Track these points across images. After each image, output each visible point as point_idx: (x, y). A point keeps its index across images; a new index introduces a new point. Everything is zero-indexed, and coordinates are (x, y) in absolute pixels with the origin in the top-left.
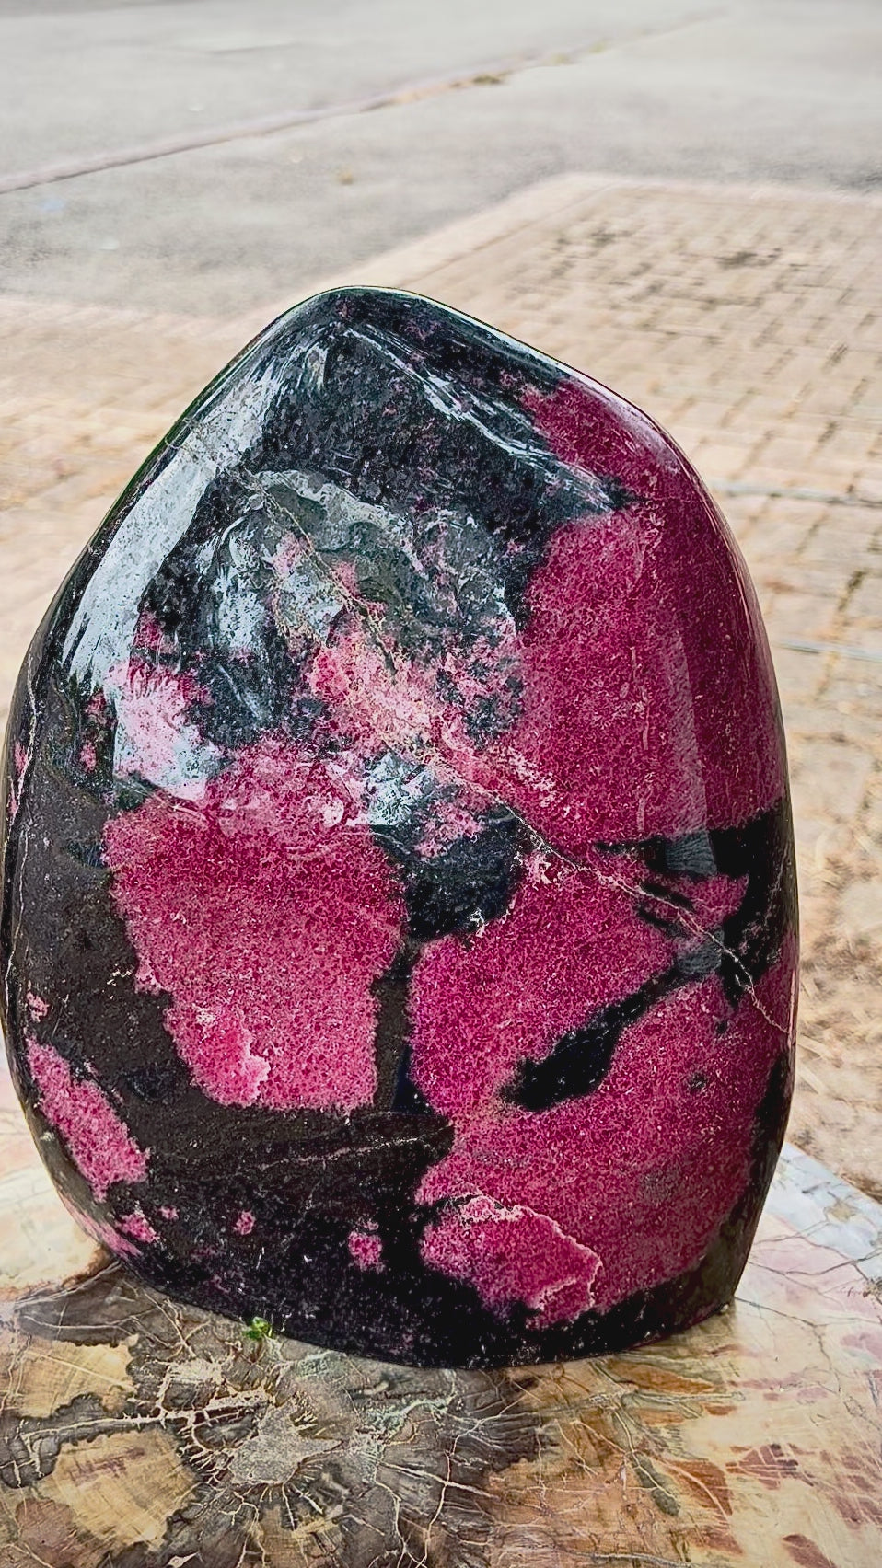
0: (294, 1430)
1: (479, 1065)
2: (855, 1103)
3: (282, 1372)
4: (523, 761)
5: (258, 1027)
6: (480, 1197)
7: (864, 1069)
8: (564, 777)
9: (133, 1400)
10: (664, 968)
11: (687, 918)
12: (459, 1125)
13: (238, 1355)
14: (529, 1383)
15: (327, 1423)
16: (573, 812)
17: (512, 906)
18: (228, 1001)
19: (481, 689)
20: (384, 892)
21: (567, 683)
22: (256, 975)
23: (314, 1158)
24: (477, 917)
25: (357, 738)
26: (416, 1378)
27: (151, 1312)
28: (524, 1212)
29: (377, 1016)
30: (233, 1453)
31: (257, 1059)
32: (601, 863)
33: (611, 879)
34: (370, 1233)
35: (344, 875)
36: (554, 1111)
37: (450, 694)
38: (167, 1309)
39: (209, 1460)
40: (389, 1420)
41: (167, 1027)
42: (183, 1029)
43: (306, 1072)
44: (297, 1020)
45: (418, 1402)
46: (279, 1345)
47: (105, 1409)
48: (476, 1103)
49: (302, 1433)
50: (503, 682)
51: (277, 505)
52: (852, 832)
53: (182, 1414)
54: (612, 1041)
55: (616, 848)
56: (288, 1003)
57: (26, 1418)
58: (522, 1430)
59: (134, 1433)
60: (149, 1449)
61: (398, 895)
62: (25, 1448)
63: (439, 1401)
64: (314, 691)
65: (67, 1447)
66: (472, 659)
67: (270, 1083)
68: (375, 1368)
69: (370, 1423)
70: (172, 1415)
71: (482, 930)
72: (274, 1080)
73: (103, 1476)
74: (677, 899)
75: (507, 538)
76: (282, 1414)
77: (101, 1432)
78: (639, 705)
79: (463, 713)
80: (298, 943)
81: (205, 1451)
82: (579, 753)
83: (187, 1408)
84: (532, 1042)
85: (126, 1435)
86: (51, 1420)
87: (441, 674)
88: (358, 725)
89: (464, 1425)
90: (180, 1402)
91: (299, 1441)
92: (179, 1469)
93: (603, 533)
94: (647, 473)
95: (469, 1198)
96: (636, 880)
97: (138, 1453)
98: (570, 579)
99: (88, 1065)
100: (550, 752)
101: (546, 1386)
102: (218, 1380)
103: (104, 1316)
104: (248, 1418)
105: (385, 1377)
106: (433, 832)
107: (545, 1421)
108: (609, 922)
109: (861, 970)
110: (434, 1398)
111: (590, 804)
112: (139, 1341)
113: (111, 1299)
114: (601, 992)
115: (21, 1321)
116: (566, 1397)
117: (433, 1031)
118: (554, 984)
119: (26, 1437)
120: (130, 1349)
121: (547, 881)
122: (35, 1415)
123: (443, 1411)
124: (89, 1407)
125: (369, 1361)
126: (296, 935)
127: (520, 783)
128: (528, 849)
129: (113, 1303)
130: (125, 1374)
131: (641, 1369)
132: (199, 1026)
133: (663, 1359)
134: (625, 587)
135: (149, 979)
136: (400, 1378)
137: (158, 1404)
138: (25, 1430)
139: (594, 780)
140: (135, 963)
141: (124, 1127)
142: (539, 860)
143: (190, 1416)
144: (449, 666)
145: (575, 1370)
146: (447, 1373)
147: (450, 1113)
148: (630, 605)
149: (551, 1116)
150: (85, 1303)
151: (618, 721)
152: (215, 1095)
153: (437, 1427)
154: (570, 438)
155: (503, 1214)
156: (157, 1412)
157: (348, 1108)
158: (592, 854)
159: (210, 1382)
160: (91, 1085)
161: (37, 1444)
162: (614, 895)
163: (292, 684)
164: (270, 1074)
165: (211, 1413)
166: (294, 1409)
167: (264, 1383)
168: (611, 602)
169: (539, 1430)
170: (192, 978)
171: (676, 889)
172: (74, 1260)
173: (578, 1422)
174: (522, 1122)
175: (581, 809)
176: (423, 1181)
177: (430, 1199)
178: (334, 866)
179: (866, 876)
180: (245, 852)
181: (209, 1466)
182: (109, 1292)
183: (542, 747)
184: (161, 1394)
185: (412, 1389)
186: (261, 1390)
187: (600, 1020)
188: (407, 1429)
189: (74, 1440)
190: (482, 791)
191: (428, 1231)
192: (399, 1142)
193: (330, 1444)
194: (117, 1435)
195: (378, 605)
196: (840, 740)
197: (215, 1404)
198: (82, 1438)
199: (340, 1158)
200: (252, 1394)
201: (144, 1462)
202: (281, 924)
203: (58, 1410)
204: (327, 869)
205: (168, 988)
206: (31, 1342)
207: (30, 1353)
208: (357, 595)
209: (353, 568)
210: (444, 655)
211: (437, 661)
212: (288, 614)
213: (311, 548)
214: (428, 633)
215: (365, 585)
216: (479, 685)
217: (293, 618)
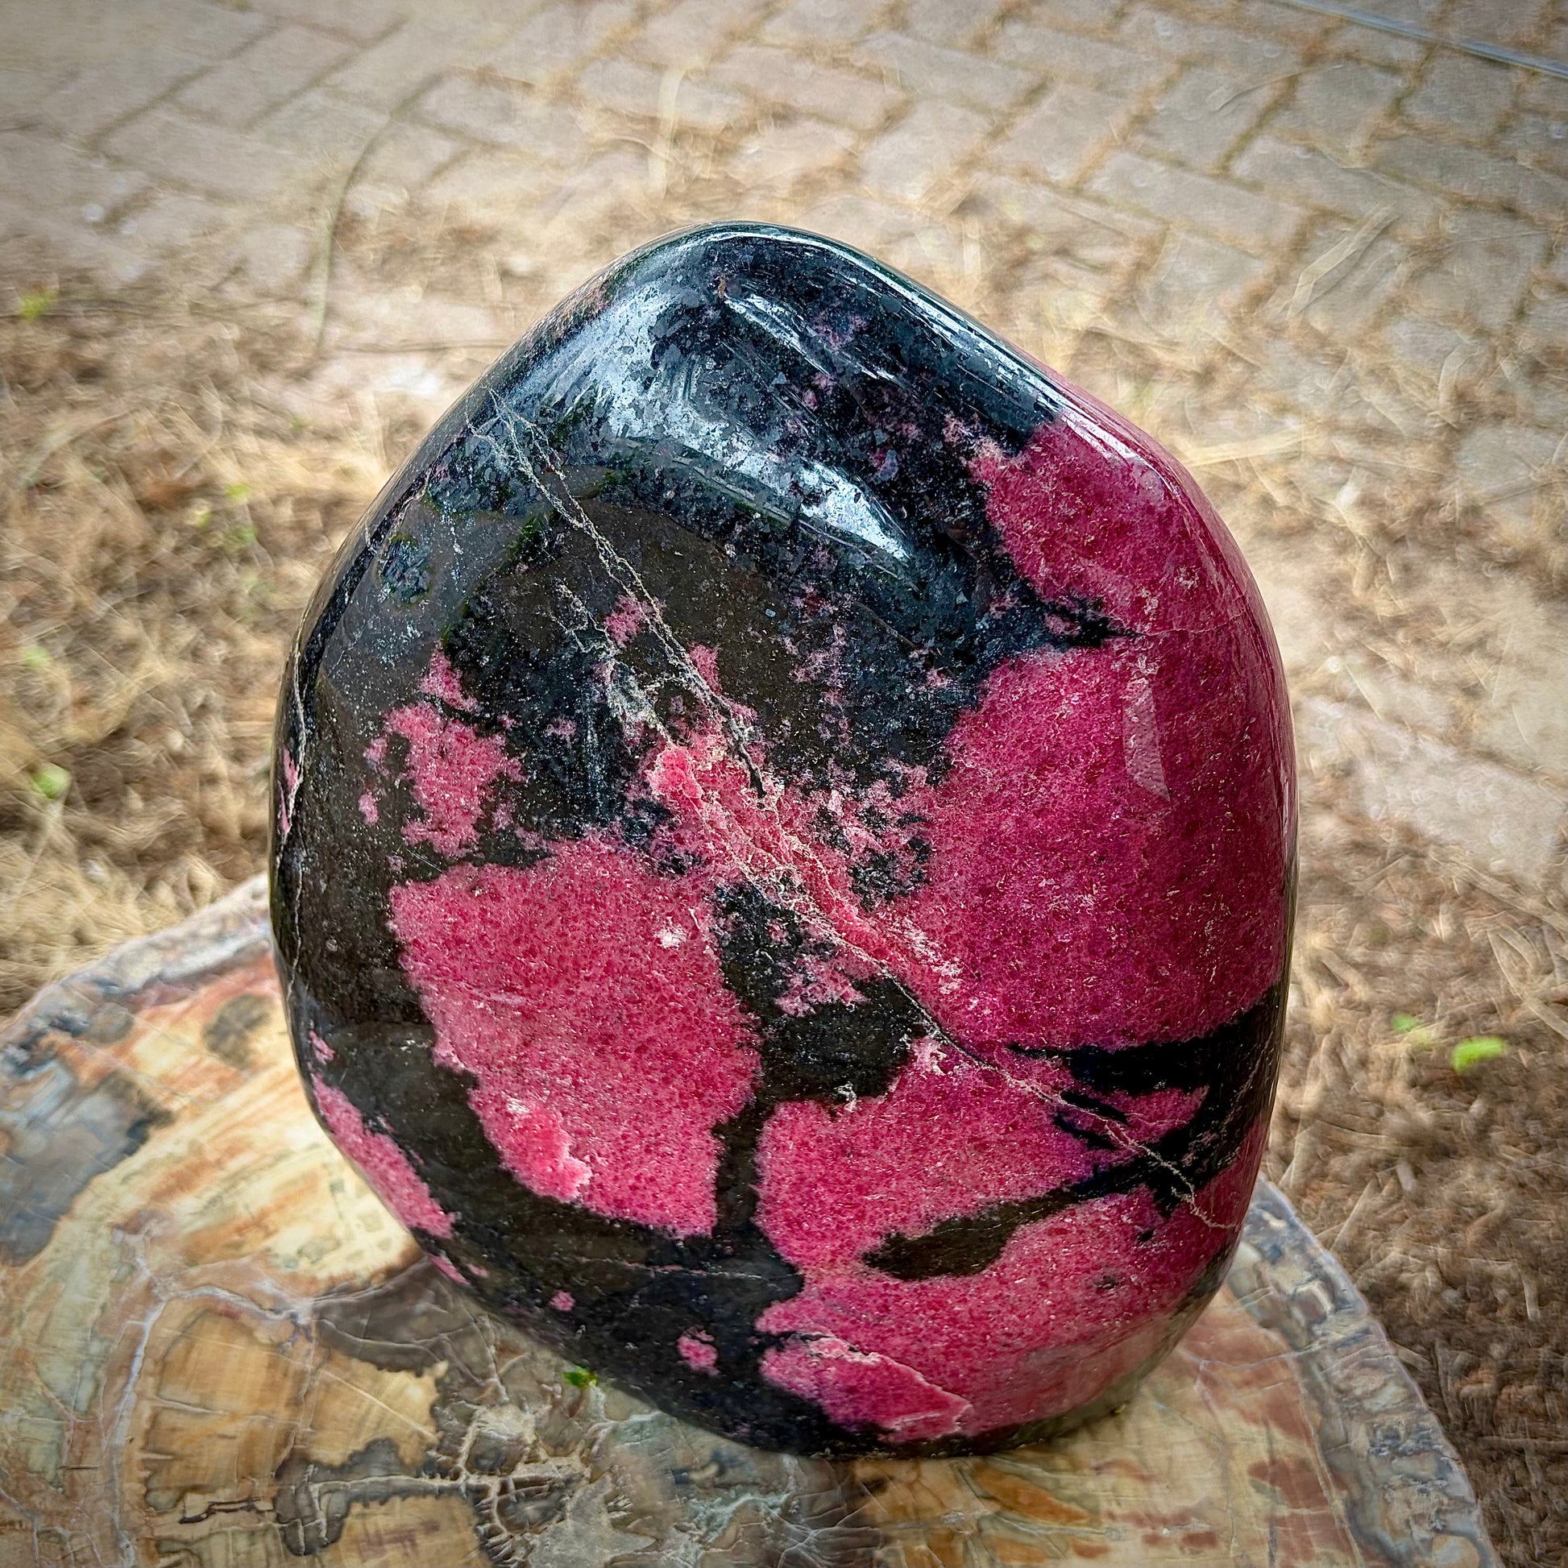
0: (605, 1519)
1: (838, 1228)
2: (1417, 729)
3: (602, 1435)
4: (922, 936)
5: (579, 1133)
6: (830, 1339)
7: (1437, 687)
8: (974, 964)
9: (433, 1453)
10: (1080, 1178)
11: (1117, 1132)
12: (810, 1276)
13: (556, 1404)
14: (877, 1486)
15: (642, 1513)
16: (981, 1007)
17: (893, 1088)
18: (544, 1099)
19: (876, 844)
20: (733, 1040)
21: (991, 860)
22: (576, 1083)
23: (641, 1266)
24: (847, 1091)
25: (708, 861)
26: (752, 1464)
27: (463, 1332)
28: (882, 1359)
29: (719, 1157)
30: (535, 1540)
31: (577, 1161)
32: (1012, 1066)
33: (1022, 1083)
34: (703, 1342)
35: (684, 1011)
36: (926, 1283)
37: (833, 838)
38: (483, 1329)
39: (507, 1548)
40: (711, 1518)
41: (473, 1107)
42: (491, 1113)
43: (634, 1188)
44: (624, 1137)
45: (747, 1497)
46: (603, 1397)
47: (402, 1463)
48: (832, 1260)
49: (615, 1524)
50: (904, 841)
51: (612, 553)
52: (1495, 352)
53: (486, 1481)
54: (1004, 1234)
55: (1034, 1053)
56: (615, 1119)
57: (318, 1463)
58: (860, 1551)
59: (430, 1499)
60: (444, 1524)
61: (750, 1046)
62: (311, 1504)
63: (772, 1499)
64: (656, 793)
65: (357, 1508)
66: (866, 805)
67: (591, 1187)
68: (706, 1442)
69: (690, 1520)
70: (474, 1480)
71: (852, 1104)
72: (596, 1187)
73: (392, 1553)
74: (1106, 1111)
75: (927, 667)
76: (594, 1496)
77: (395, 1493)
78: (1088, 898)
79: (848, 865)
80: (626, 1065)
81: (505, 1535)
82: (997, 942)
83: (491, 1473)
84: (904, 1220)
85: (421, 1501)
86: (343, 1470)
87: (823, 812)
88: (710, 846)
89: (795, 1535)
90: (484, 1462)
91: (610, 1534)
92: (474, 1554)
93: (1065, 678)
94: (1144, 593)
95: (818, 1337)
96: (1056, 1088)
97: (432, 1527)
98: (1008, 736)
99: (382, 1121)
100: (960, 935)
101: (897, 1492)
102: (529, 1438)
103: (412, 1330)
104: (555, 1495)
105: (716, 1458)
106: (799, 988)
107: (887, 1540)
108: (1013, 1125)
109: (1463, 550)
110: (766, 1493)
111: (1006, 1000)
112: (448, 1372)
113: (422, 1306)
114: (996, 1189)
115: (320, 1326)
116: (917, 1511)
117: (785, 1187)
118: (937, 1172)
119: (315, 1488)
120: (438, 1382)
121: (939, 1072)
122: (326, 1460)
123: (775, 1513)
124: (384, 1457)
125: (701, 1432)
126: (624, 1058)
127: (917, 961)
128: (919, 1033)
129: (424, 1314)
130: (426, 1416)
131: (1009, 1483)
132: (508, 1115)
133: (1037, 1471)
134: (1088, 754)
135: (449, 1056)
136: (733, 1462)
137: (461, 1463)
138: (313, 1480)
139: (1013, 975)
140: (433, 1038)
141: (425, 1187)
142: (931, 1048)
143: (493, 1483)
144: (834, 803)
145: (934, 1473)
146: (788, 1461)
147: (801, 1263)
148: (1091, 780)
149: (922, 1287)
150: (390, 1311)
151: (1056, 914)
152: (527, 1183)
153: (763, 1535)
154: (1036, 534)
155: (857, 1357)
156: (456, 1476)
157: (681, 1234)
158: (1000, 1055)
159: (519, 1441)
160: (386, 1139)
161: (325, 1499)
162: (1024, 1101)
163: (627, 779)
164: (592, 1179)
165: (519, 1484)
166: (609, 1489)
167: (579, 1448)
168: (1065, 771)
169: (879, 1553)
170: (500, 1067)
171: (1107, 1102)
172: (384, 1245)
173: (923, 1547)
174: (886, 1286)
175: (992, 1005)
176: (766, 1313)
177: (773, 1329)
178: (672, 998)
179: (1499, 417)
181: (508, 1556)
182: (419, 1296)
183: (949, 928)
184: (464, 1449)
185: (741, 1478)
186: (575, 1457)
187: (992, 1214)
188: (731, 1533)
189: (364, 1499)
190: (865, 957)
191: (770, 1353)
192: (739, 1275)
193: (644, 1542)
194: (411, 1500)
195: (744, 709)
196: (1509, 210)
197: (522, 1472)
198: (374, 1498)
199: (671, 1273)
200: (563, 1461)
201: (438, 1541)
202: (606, 1042)
203: (351, 1457)
204: (662, 999)
205: (472, 1070)
206: (329, 1358)
207: (328, 1374)
208: (717, 690)
209: (714, 656)
210: (829, 790)
211: (818, 796)
212: (625, 692)
213: (659, 619)
214: (810, 759)
215: (729, 681)
216: (872, 840)
217: (631, 699)
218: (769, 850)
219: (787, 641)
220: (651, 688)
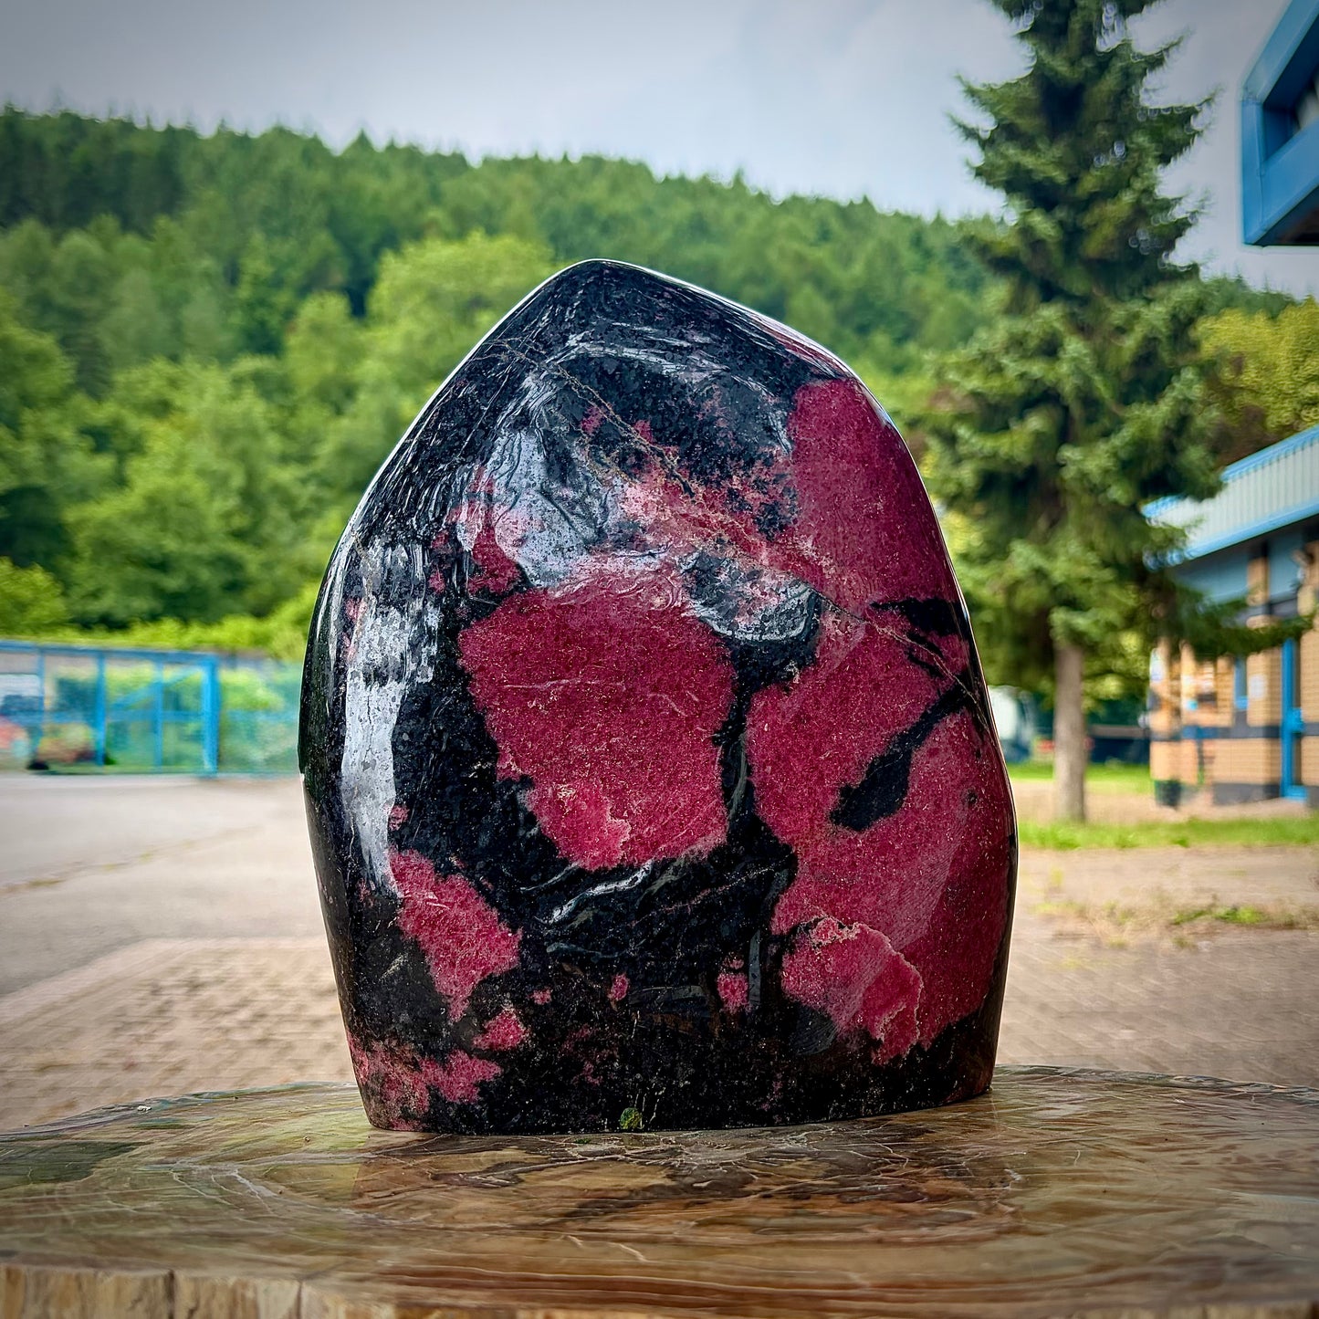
1: (810, 794)
4: (806, 545)
5: (616, 792)
6: (826, 919)
8: (838, 556)
10: (933, 701)
11: (940, 663)
12: (800, 849)
16: (850, 581)
17: (817, 655)
18: (585, 774)
19: (764, 498)
20: (714, 658)
21: (828, 489)
22: (609, 746)
23: (680, 905)
24: (792, 667)
28: (861, 928)
29: (721, 762)
31: (618, 821)
32: (876, 618)
33: (885, 629)
34: (736, 972)
36: (872, 829)
37: (740, 505)
41: (530, 808)
42: (546, 805)
44: (650, 779)
48: (812, 827)
50: (780, 490)
51: (579, 384)
54: (906, 764)
55: (885, 606)
56: (641, 766)
61: (724, 657)
66: (753, 478)
67: (632, 841)
71: (797, 677)
72: (635, 838)
74: (931, 647)
78: (879, 504)
79: (753, 517)
80: (645, 711)
82: (846, 537)
84: (847, 770)
87: (730, 491)
95: (817, 921)
96: (903, 631)
98: (815, 419)
99: (453, 860)
100: (825, 537)
106: (745, 606)
108: (889, 663)
111: (860, 575)
114: (893, 721)
117: (769, 768)
118: (857, 716)
121: (840, 634)
126: (643, 704)
127: (807, 562)
128: (821, 611)
132: (560, 802)
135: (510, 767)
139: (859, 556)
140: (495, 755)
141: (495, 913)
142: (831, 618)
144: (736, 483)
147: (792, 839)
149: (872, 835)
151: (867, 514)
152: (581, 863)
155: (845, 933)
157: (706, 851)
158: (869, 611)
160: (458, 879)
162: (890, 642)
164: (631, 833)
170: (550, 758)
171: (929, 639)
174: (850, 841)
175: (855, 578)
176: (776, 910)
177: (785, 928)
180: (591, 639)
183: (819, 535)
187: (895, 746)
191: (786, 961)
192: (753, 875)
195: (672, 448)
199: (703, 901)
202: (629, 696)
205: (527, 772)
208: (653, 443)
209: (648, 423)
210: (731, 477)
211: (725, 483)
212: (599, 462)
213: (612, 413)
214: (716, 462)
215: (659, 435)
216: (762, 496)
217: (603, 464)
218: (705, 526)
219: (689, 400)
220: (614, 454)
